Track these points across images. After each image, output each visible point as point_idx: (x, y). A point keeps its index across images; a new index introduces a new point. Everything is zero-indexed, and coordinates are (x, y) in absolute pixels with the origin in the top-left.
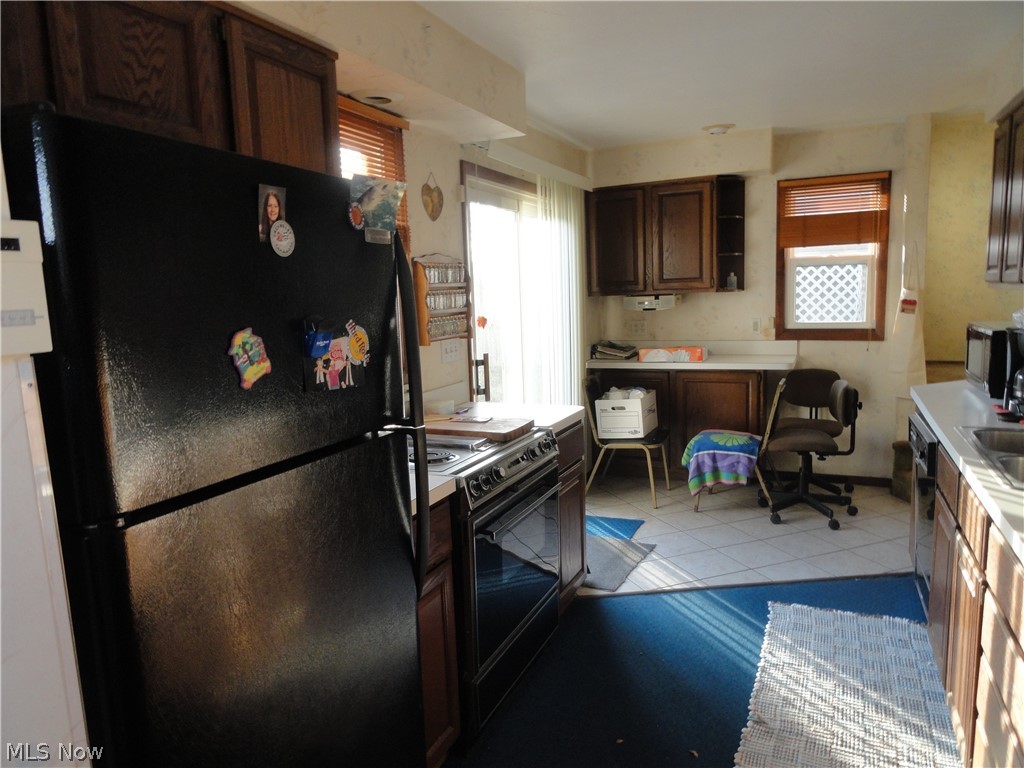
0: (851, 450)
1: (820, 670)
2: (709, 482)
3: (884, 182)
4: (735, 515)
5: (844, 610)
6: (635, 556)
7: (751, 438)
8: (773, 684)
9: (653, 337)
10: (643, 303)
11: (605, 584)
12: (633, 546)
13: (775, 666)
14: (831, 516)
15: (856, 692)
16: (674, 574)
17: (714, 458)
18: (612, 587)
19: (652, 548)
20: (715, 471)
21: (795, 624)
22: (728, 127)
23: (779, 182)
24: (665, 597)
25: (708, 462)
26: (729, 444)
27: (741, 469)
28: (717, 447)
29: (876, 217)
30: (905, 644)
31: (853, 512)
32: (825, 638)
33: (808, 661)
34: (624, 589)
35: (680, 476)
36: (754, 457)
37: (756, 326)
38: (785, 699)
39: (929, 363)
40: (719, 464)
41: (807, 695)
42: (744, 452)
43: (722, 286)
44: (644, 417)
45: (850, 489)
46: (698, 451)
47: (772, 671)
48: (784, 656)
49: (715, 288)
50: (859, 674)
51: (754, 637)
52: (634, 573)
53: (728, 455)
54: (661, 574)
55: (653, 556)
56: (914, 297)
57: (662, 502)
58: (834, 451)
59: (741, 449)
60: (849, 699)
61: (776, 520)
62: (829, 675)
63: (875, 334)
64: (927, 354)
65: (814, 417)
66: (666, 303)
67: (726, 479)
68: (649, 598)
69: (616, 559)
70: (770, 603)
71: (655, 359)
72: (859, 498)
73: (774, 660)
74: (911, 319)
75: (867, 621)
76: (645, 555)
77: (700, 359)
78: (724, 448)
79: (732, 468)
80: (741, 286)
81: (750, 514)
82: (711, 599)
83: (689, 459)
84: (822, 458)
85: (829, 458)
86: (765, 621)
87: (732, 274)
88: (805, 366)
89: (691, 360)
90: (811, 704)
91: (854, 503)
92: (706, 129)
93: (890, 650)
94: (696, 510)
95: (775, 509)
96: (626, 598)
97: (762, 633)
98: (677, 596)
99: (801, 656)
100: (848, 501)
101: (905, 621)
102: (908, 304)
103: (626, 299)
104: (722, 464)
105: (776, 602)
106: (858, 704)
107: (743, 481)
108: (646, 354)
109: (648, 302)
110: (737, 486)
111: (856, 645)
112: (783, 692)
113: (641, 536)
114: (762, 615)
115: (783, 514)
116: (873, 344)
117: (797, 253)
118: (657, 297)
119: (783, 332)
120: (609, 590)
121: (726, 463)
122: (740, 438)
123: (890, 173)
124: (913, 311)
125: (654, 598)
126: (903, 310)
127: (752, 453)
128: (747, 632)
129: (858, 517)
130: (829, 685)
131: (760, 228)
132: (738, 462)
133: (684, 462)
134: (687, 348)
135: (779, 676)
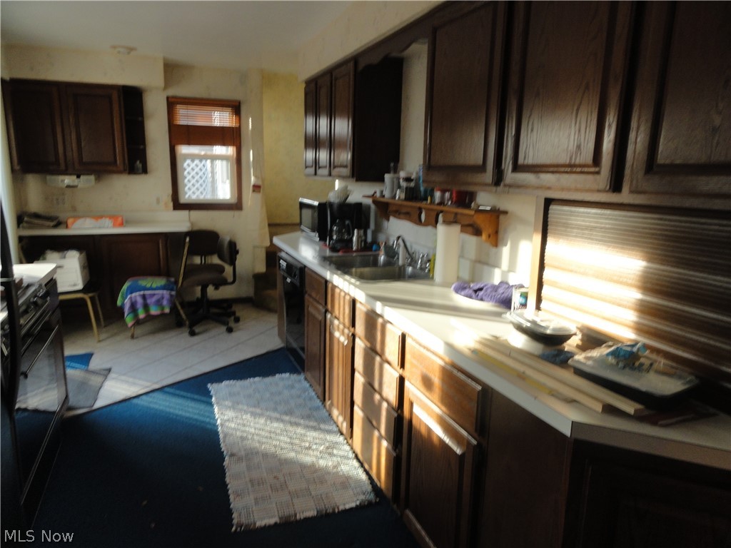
0: (234, 281)
1: (254, 415)
2: (142, 315)
3: (236, 108)
4: (161, 336)
5: (254, 377)
6: (99, 379)
7: (168, 281)
8: (231, 432)
9: (74, 209)
10: (63, 181)
11: (81, 403)
12: (94, 372)
13: (228, 420)
14: (228, 324)
15: (278, 420)
16: (134, 384)
17: (144, 297)
18: (89, 403)
19: (109, 370)
20: (146, 307)
21: (230, 394)
22: (131, 50)
23: (168, 98)
24: (135, 401)
25: (140, 300)
26: (154, 286)
27: (165, 302)
28: (145, 289)
29: (233, 131)
30: (292, 387)
31: (237, 320)
32: (249, 396)
33: (246, 412)
34: (99, 404)
35: (118, 314)
36: (174, 293)
37: (158, 201)
38: (241, 437)
39: (270, 225)
40: (149, 301)
41: (253, 430)
42: (167, 289)
43: (132, 170)
44: (82, 272)
45: (230, 307)
46: (131, 293)
47: (227, 424)
48: (230, 414)
49: (128, 171)
50: (275, 410)
51: (208, 408)
52: (102, 391)
53: (154, 295)
54: (125, 386)
55: (112, 375)
56: (259, 183)
57: (103, 336)
58: (224, 282)
59: (163, 288)
60: (275, 425)
61: (193, 334)
62: (261, 415)
63: (236, 206)
64: (268, 219)
65: (203, 262)
66: (86, 181)
67: (154, 311)
68: (123, 404)
69: (83, 385)
70: (209, 385)
71: (84, 227)
72: (240, 311)
73: (226, 418)
74: (258, 196)
75: (269, 380)
76: (106, 377)
77: (122, 225)
78: (151, 289)
79: (159, 303)
80: (145, 170)
81: (172, 334)
82: (169, 393)
83: (125, 300)
84: (217, 288)
85: (222, 288)
86: (211, 397)
87: (138, 162)
88: (196, 228)
89: (114, 226)
90: (257, 435)
91: (237, 314)
92: (114, 47)
93: (286, 393)
94: (133, 337)
95: (191, 326)
96: (105, 410)
97: (211, 405)
98: (144, 397)
99: (240, 410)
100: (234, 313)
101: (288, 375)
102: (256, 188)
103: (48, 177)
104: (150, 301)
105: (212, 383)
106: (281, 425)
107: (167, 310)
108: (73, 223)
109: (68, 180)
110: (163, 315)
111: (268, 395)
112: (239, 434)
113: (95, 364)
114: (208, 394)
115: (197, 329)
116: (237, 213)
117: (184, 150)
118: (78, 177)
119: (178, 205)
120: (87, 407)
121: (154, 299)
122: (161, 282)
123: (240, 103)
124: (259, 192)
125: (127, 403)
126: (254, 191)
127: (172, 290)
128: (202, 407)
129: (241, 323)
130: (262, 421)
131: (156, 130)
132: (163, 298)
133: (119, 303)
134: (110, 217)
135: (233, 425)
